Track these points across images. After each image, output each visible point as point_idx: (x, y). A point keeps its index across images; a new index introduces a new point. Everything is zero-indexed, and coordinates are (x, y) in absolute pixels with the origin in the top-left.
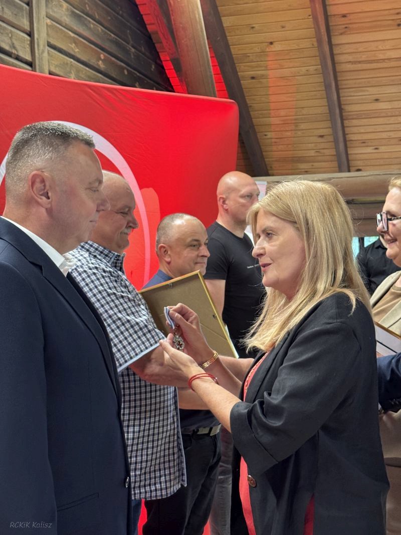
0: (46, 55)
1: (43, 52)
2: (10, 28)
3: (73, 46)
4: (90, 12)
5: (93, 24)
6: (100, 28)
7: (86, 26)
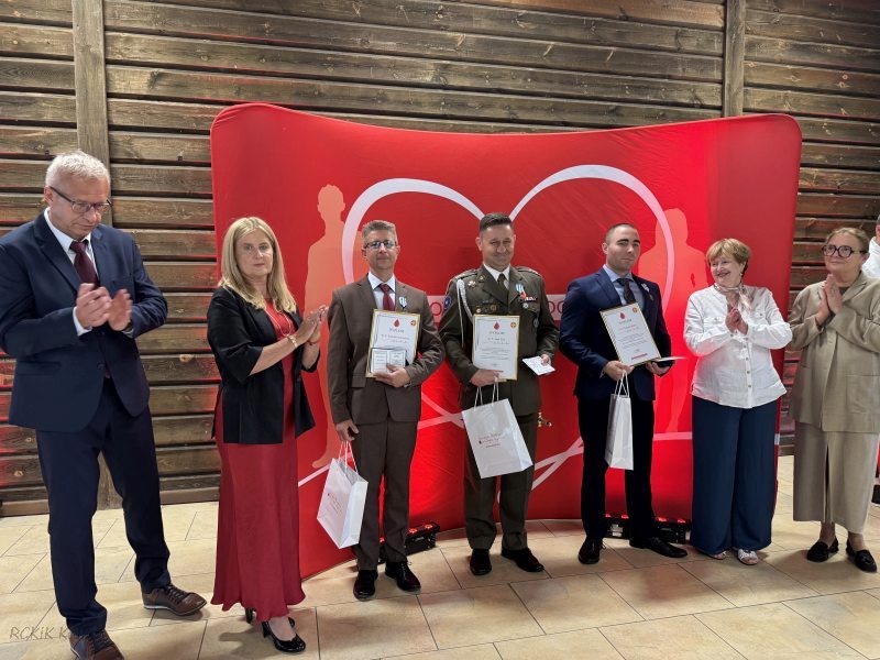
0: (741, 95)
1: (737, 94)
2: (692, 84)
3: (791, 78)
4: (827, 38)
5: (831, 48)
6: (844, 49)
7: (818, 53)
